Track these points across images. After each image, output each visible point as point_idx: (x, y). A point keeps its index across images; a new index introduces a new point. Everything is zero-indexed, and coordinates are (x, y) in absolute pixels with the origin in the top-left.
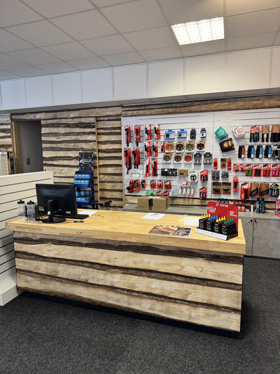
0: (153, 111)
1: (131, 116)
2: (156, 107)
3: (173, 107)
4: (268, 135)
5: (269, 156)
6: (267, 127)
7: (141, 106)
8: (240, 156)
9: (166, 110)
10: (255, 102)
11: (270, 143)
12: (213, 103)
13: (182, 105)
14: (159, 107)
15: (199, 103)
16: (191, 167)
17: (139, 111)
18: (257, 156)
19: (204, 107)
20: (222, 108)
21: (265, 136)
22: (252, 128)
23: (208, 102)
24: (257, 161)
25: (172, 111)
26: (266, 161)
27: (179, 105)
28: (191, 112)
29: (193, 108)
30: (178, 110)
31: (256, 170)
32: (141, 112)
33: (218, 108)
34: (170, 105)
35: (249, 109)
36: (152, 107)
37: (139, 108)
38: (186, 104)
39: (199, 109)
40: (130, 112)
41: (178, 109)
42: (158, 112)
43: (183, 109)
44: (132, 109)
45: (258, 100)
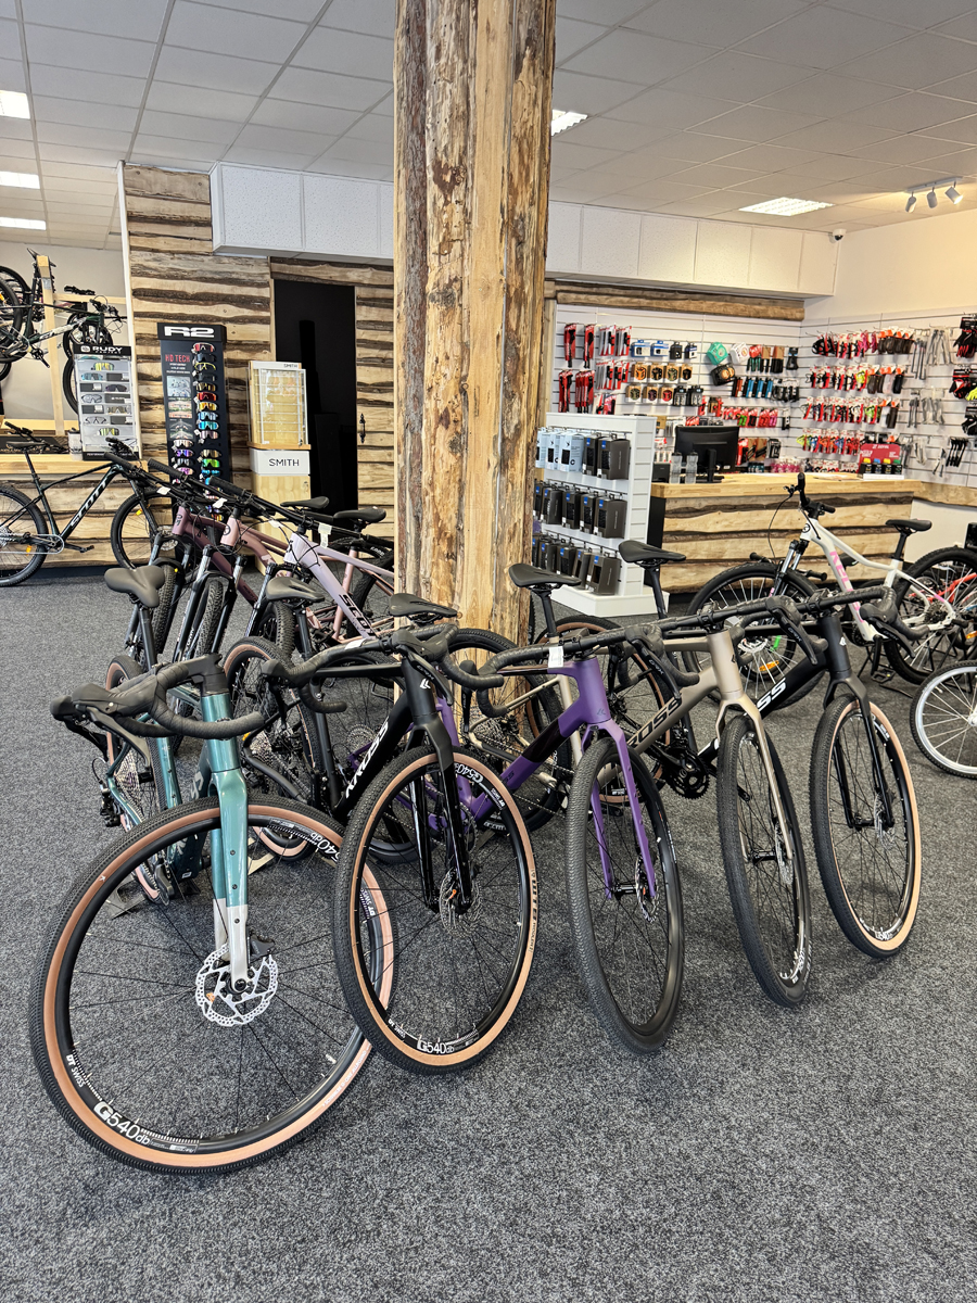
0: (614, 299)
1: (575, 304)
2: (617, 291)
3: (646, 298)
4: (768, 360)
5: (769, 394)
6: (768, 348)
7: (591, 286)
8: (734, 394)
9: (636, 300)
10: (757, 307)
11: (769, 374)
12: (705, 300)
13: (659, 295)
14: (622, 292)
15: (683, 296)
16: (665, 411)
17: (589, 296)
18: (754, 396)
19: (692, 305)
20: (717, 311)
21: (765, 362)
22: (752, 348)
23: (698, 296)
24: (752, 402)
25: (645, 304)
26: (763, 403)
27: (654, 294)
28: (674, 310)
29: (677, 304)
30: (655, 303)
31: (751, 417)
32: (593, 298)
33: (712, 310)
34: (640, 293)
35: (750, 317)
36: (610, 291)
37: (587, 290)
38: (666, 295)
39: (685, 308)
40: (573, 296)
41: (654, 301)
42: (622, 302)
43: (663, 304)
44: (574, 288)
45: (760, 304)
